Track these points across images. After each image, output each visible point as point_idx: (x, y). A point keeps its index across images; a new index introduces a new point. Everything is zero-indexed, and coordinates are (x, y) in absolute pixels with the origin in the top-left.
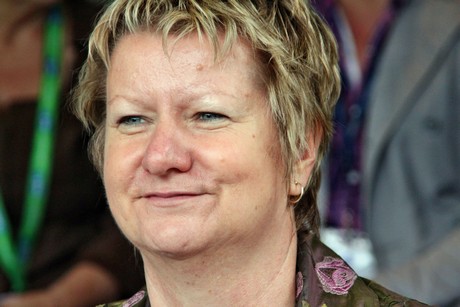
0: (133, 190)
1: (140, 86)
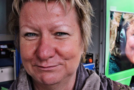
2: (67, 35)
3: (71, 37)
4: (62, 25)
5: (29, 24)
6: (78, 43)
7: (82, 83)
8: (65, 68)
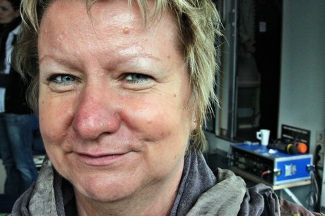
0: (66, 145)
1: (67, 47)
2: (149, 80)
3: (159, 84)
4: (136, 56)
5: (58, 54)
6: (178, 101)
7: (190, 201)
8: (143, 161)
